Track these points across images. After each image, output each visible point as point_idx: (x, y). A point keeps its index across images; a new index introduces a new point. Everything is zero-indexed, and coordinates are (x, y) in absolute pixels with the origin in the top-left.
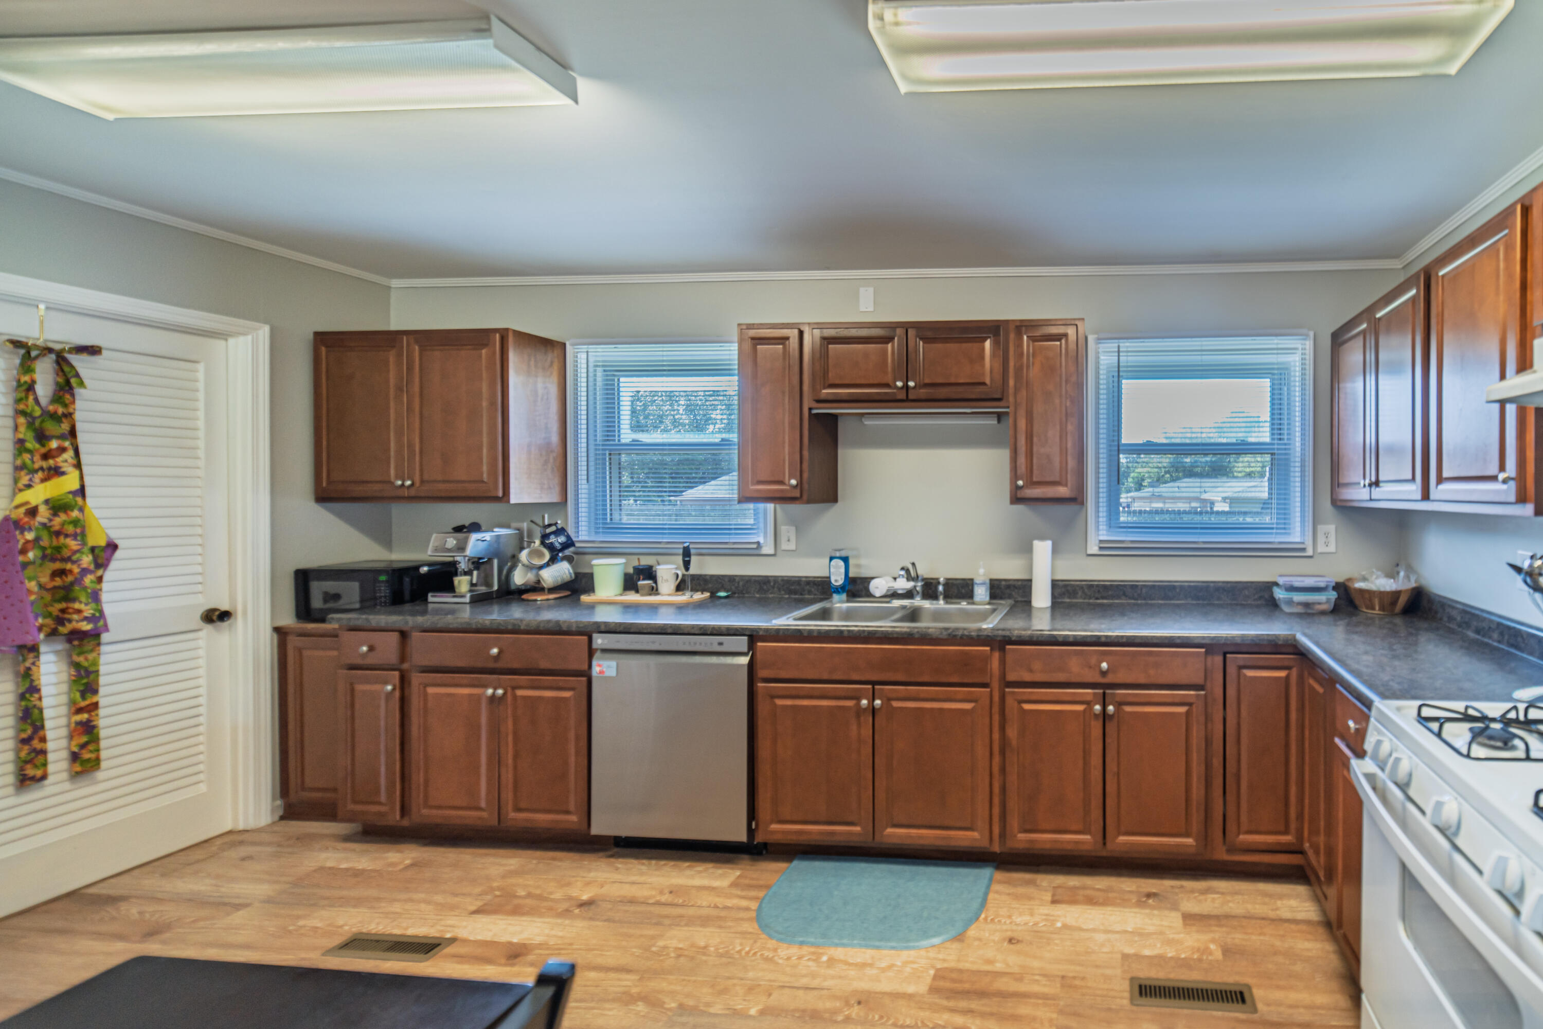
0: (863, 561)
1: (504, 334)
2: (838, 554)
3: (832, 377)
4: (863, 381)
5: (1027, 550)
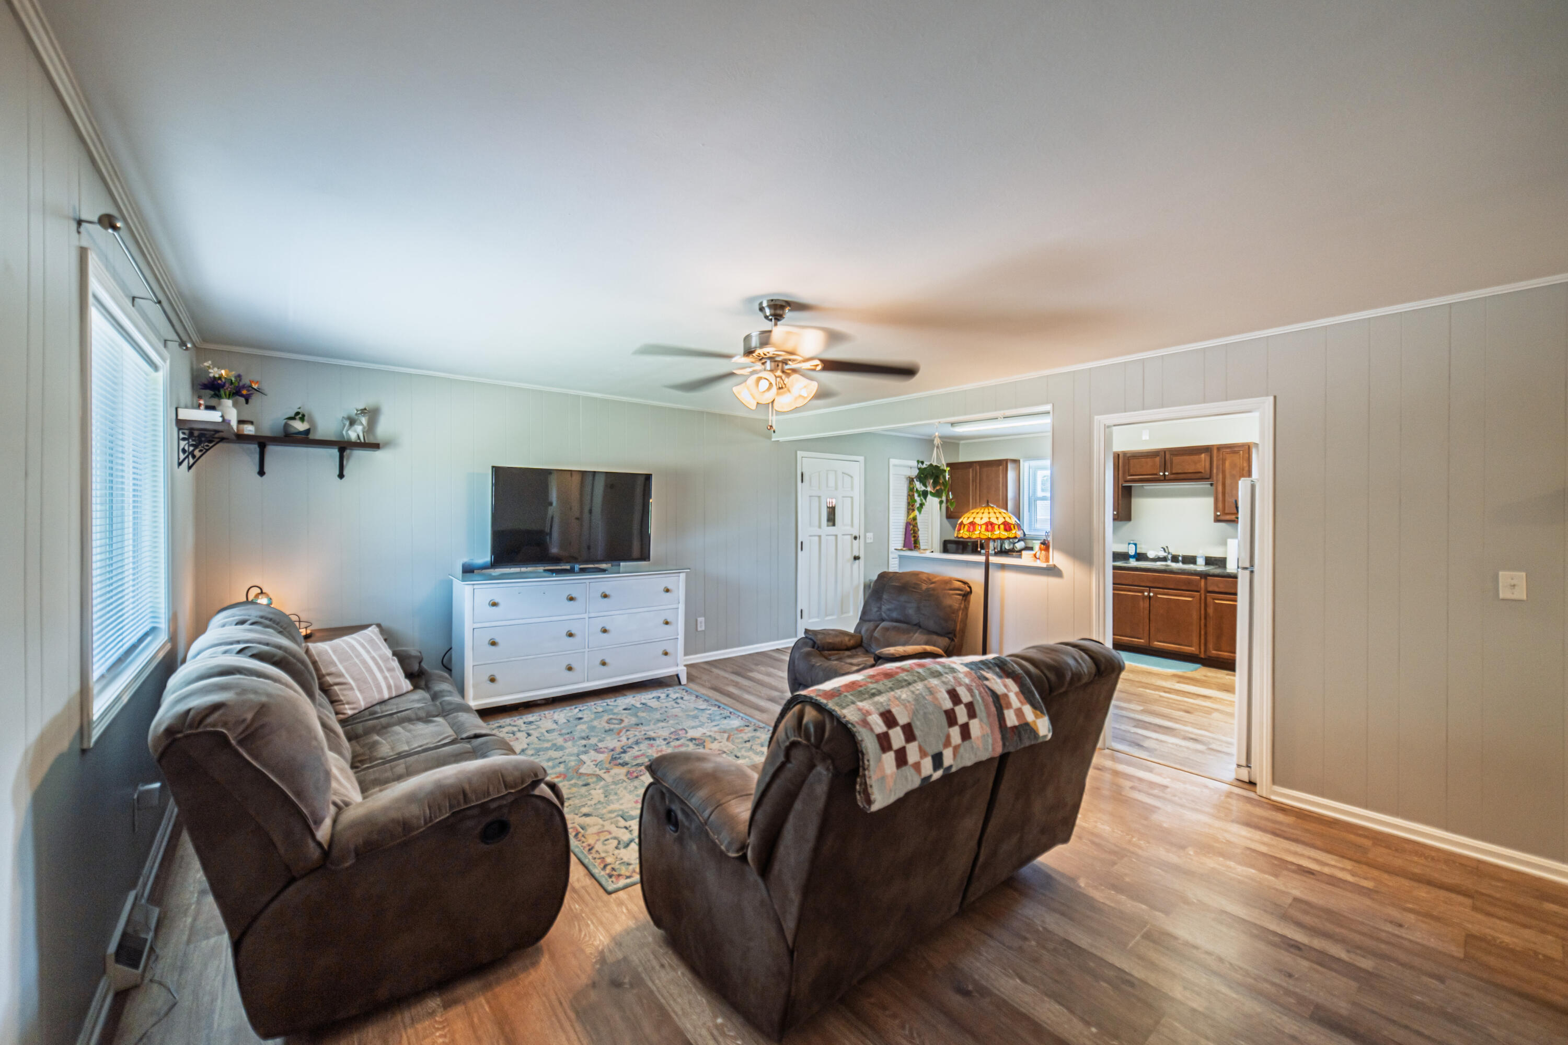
0: (1143, 546)
1: (1006, 461)
2: (1132, 542)
3: (1132, 472)
4: (1145, 473)
5: (1224, 543)
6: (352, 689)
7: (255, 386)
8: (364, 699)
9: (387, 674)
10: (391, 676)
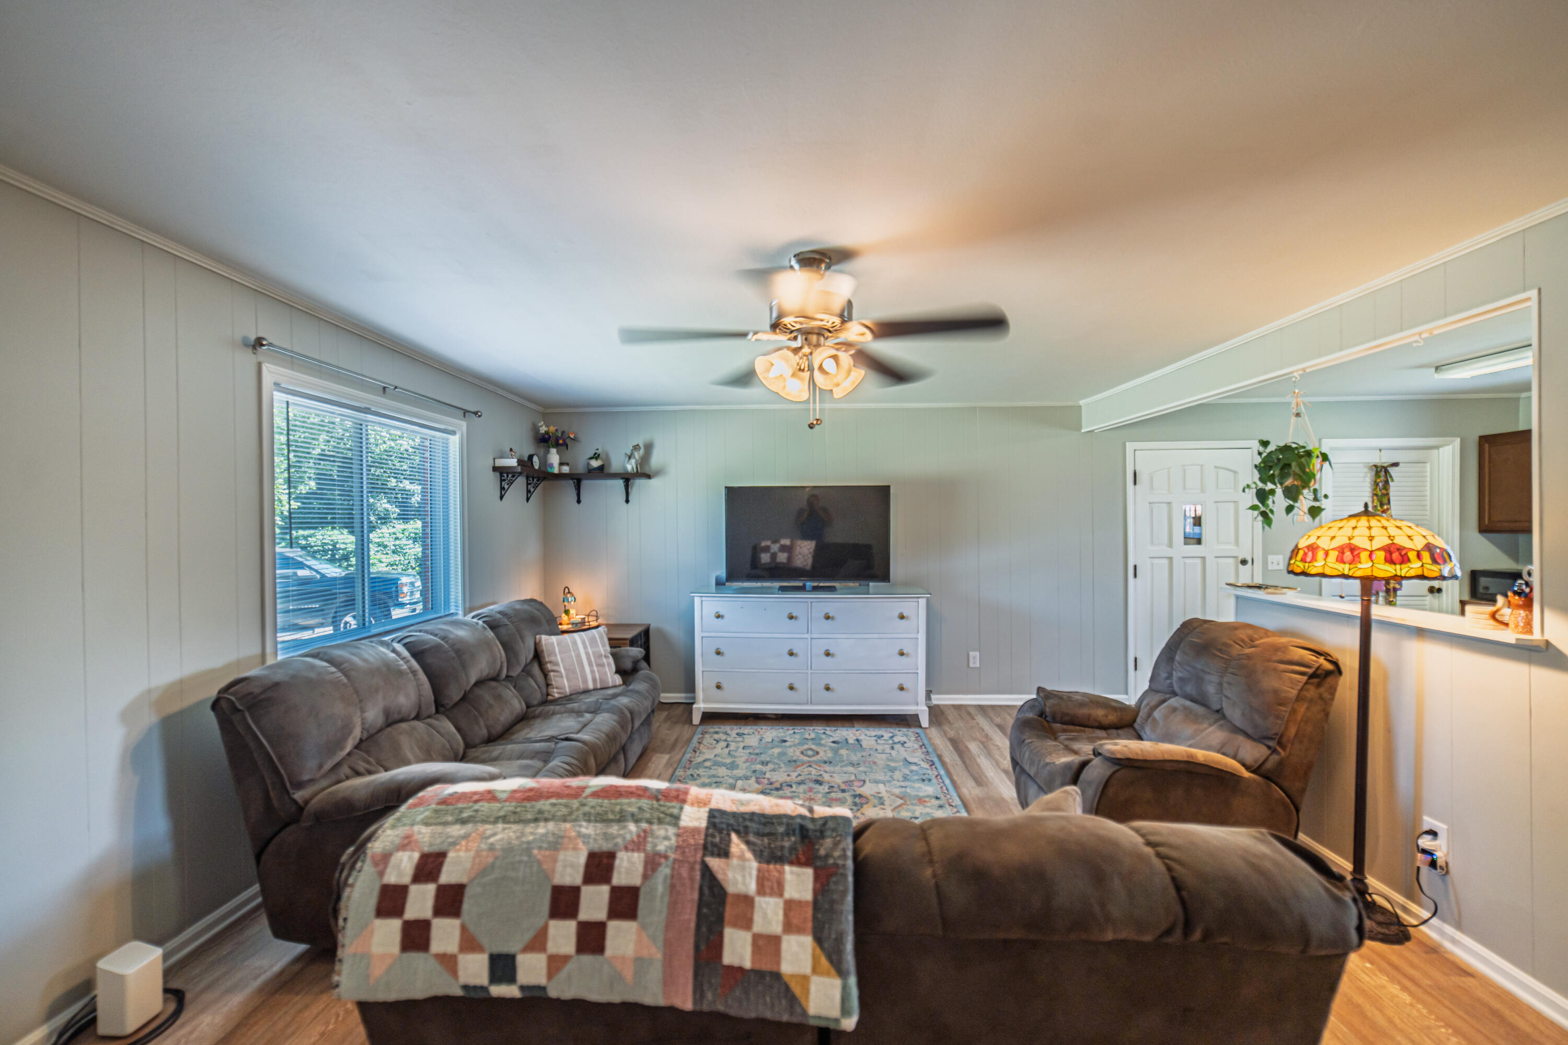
6: (562, 677)
7: (572, 436)
8: (569, 687)
9: (595, 668)
10: (598, 671)
